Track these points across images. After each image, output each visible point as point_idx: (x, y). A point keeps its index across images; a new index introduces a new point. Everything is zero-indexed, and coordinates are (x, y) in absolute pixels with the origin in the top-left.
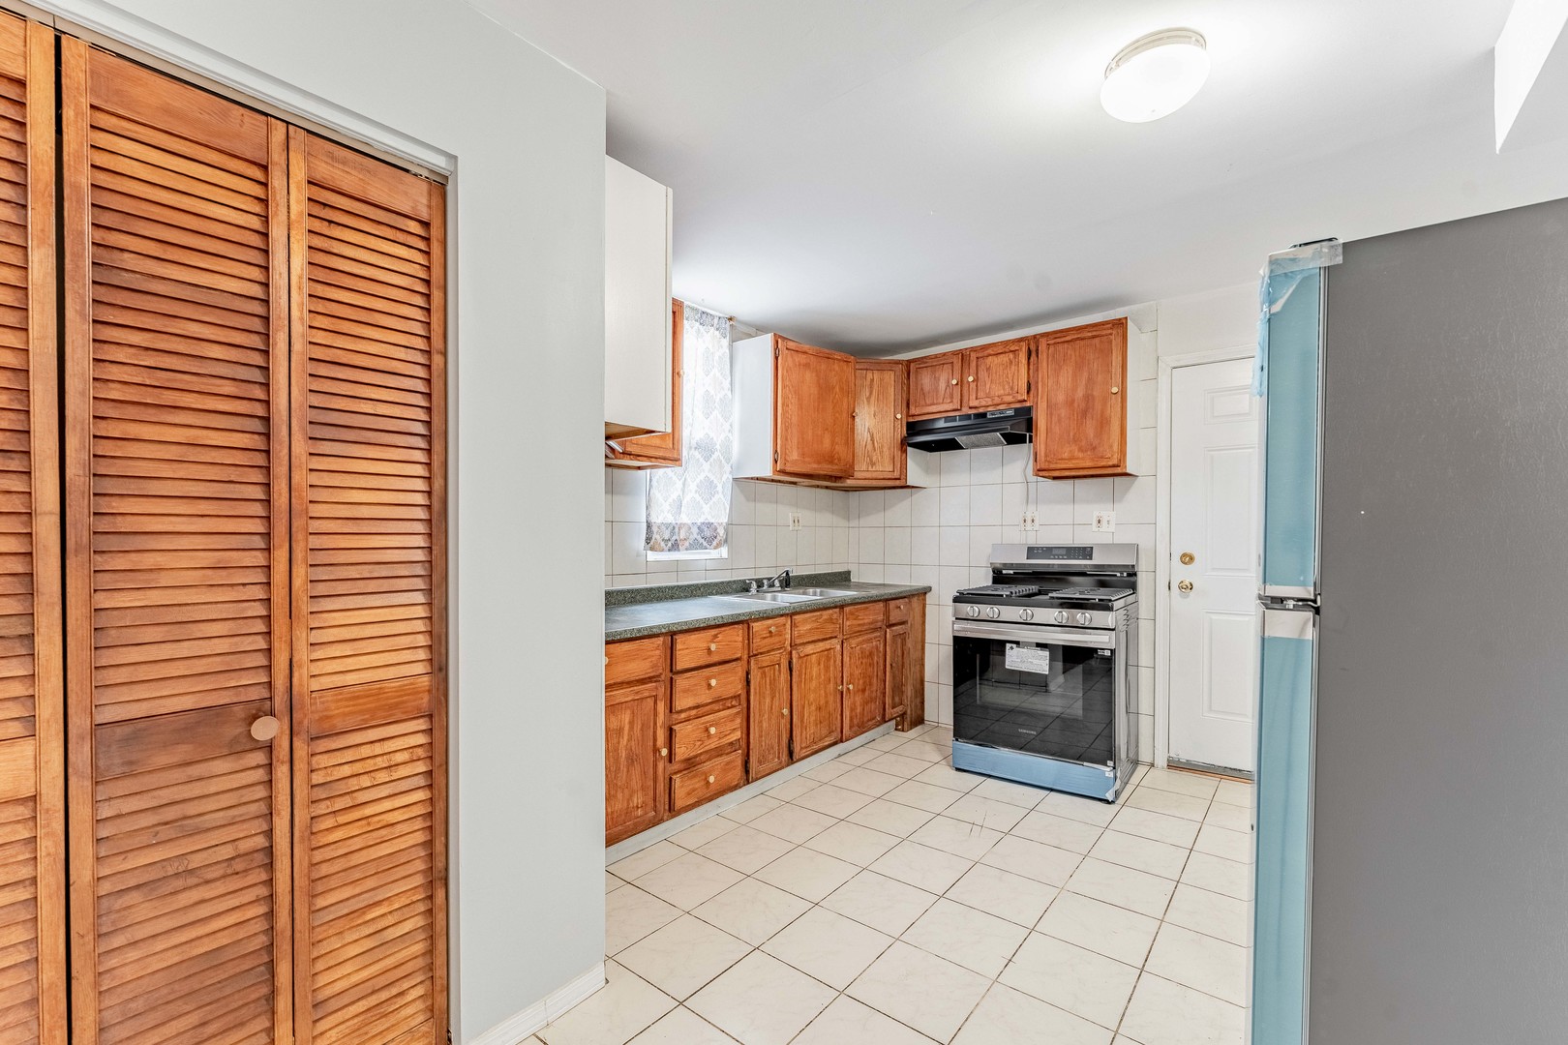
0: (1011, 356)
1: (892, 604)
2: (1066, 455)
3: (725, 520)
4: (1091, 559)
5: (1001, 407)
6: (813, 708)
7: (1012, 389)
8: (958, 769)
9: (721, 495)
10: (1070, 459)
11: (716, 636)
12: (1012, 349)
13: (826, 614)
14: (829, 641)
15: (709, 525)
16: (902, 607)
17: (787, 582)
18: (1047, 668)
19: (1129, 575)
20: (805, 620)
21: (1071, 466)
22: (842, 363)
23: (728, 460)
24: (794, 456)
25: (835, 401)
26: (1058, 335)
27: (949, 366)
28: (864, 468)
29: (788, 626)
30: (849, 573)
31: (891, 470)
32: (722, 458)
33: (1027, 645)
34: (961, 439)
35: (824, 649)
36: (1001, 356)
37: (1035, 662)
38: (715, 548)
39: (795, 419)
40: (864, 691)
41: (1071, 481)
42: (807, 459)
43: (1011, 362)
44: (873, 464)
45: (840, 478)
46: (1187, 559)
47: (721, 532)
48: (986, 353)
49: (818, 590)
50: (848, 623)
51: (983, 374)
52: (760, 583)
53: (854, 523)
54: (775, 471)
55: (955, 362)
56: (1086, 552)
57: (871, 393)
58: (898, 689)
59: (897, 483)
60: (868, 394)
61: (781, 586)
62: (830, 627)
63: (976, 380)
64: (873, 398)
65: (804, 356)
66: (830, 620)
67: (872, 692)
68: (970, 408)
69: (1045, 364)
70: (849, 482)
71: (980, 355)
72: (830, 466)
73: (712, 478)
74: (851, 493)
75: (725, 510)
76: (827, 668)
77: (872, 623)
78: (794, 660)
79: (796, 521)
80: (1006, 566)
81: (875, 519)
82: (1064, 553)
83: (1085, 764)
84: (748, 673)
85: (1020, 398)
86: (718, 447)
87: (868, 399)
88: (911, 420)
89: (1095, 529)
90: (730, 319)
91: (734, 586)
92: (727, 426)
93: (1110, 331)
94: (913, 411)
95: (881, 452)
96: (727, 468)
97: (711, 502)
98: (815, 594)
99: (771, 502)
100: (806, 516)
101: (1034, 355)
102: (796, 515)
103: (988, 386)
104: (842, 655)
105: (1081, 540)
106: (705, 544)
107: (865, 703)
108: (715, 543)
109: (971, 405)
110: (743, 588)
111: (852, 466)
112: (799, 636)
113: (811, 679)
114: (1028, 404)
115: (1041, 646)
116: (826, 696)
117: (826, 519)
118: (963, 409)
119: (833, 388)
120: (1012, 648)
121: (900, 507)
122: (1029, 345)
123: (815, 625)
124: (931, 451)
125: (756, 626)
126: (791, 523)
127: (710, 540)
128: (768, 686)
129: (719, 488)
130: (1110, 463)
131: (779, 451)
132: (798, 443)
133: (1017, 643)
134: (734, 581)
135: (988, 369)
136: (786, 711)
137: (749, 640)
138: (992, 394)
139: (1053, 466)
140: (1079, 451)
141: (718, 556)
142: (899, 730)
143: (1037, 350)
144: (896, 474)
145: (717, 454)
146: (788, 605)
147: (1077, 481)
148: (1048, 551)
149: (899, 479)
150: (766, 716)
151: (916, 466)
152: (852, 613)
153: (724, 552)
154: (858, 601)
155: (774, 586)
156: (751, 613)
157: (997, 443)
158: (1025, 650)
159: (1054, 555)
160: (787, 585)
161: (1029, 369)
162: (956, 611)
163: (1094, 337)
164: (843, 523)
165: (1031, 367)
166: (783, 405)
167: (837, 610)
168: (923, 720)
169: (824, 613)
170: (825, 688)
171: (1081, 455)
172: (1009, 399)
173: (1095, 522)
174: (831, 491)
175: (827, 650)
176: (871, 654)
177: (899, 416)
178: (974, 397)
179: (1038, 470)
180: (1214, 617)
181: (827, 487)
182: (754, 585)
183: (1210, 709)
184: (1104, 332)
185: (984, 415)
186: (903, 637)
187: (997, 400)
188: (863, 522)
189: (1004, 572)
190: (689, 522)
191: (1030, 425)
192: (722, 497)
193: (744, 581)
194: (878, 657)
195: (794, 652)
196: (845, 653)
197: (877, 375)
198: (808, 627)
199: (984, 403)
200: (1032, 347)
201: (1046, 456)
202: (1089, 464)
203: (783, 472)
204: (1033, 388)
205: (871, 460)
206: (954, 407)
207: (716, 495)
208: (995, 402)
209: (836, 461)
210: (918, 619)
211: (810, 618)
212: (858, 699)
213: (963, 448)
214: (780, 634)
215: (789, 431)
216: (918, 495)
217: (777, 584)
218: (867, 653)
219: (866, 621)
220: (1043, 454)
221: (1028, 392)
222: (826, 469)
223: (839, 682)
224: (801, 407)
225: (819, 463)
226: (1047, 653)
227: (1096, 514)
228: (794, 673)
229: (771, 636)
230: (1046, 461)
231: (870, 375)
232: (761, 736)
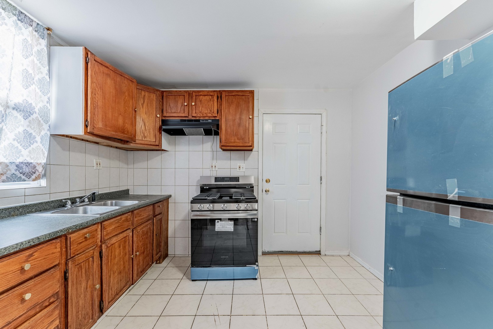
0: (210, 97)
1: (156, 205)
2: (233, 141)
3: (44, 161)
4: (239, 182)
5: (206, 118)
6: (116, 274)
7: (211, 111)
8: (193, 280)
9: (39, 144)
10: (234, 142)
11: (31, 255)
12: (211, 94)
13: (124, 217)
14: (126, 232)
15: (28, 164)
16: (161, 206)
17: (94, 198)
18: (233, 229)
19: (251, 188)
20: (111, 224)
21: (235, 145)
22: (129, 81)
23: (46, 122)
24: (100, 125)
25: (125, 100)
26: (230, 92)
27: (183, 97)
28: (140, 138)
29: (99, 230)
30: (128, 190)
31: (154, 141)
32: (40, 119)
33: (225, 220)
34: (186, 130)
35: (123, 237)
36: (206, 96)
37: (228, 226)
38: (34, 180)
39: (100, 104)
40: (144, 253)
41: (229, 152)
42: (108, 128)
43: (210, 100)
44: (145, 137)
45: (127, 142)
46: (268, 181)
47: (40, 169)
48: (200, 94)
49: (114, 201)
50: (136, 219)
51: (198, 103)
52: (73, 201)
53: (132, 166)
54: (86, 132)
55: (186, 95)
56: (237, 179)
57: (144, 102)
58: (159, 245)
59: (157, 148)
60: (142, 102)
61: (89, 201)
62: (126, 224)
63: (195, 105)
64: (145, 105)
65: (107, 69)
66: (127, 220)
67: (147, 251)
68: (193, 117)
69: (224, 103)
70: (132, 145)
71: (197, 94)
72: (122, 135)
73: (31, 131)
74: (129, 152)
75: (44, 154)
76: (124, 248)
77: (147, 217)
78: (104, 250)
79: (98, 164)
80: (205, 185)
81: (144, 164)
82: (229, 180)
83: (247, 266)
84: (65, 273)
85: (214, 115)
86: (36, 110)
87: (143, 105)
88: (164, 118)
89: (238, 170)
90: (48, 29)
91: (52, 205)
92: (45, 99)
93: (248, 94)
94: (165, 114)
95: (149, 132)
96: (46, 127)
97: (30, 148)
98: (112, 205)
99: (81, 152)
100: (104, 162)
101: (219, 99)
102: (98, 161)
103: (200, 108)
104: (133, 237)
105: (234, 174)
106: (23, 177)
107: (145, 258)
108: (33, 177)
109: (193, 115)
110: (60, 205)
111: (135, 136)
112: (107, 234)
113: (115, 258)
114: (217, 118)
115: (230, 219)
116: (124, 263)
117: (116, 163)
118: (189, 117)
119: (124, 93)
120: (218, 222)
121: (156, 159)
122: (218, 94)
123: (117, 225)
124: (171, 135)
125: (73, 237)
126: (95, 165)
127: (29, 176)
128: (84, 275)
129: (38, 139)
130: (249, 145)
131: (89, 120)
132: (102, 118)
133: (220, 219)
134: (52, 202)
135: (201, 101)
136: (98, 286)
137: (66, 248)
138: (202, 111)
139: (228, 145)
140: (237, 139)
141: (38, 186)
142: (158, 263)
143: (221, 97)
144: (157, 143)
145: (35, 116)
146: (98, 216)
147: (232, 152)
148: (223, 179)
149: (158, 146)
150: (82, 296)
151: (166, 141)
152: (138, 214)
153: (43, 182)
154: (141, 206)
155: (84, 201)
156: (68, 229)
157: (200, 134)
158: (224, 222)
159: (225, 181)
160: (94, 200)
161: (218, 104)
162: (192, 207)
163: (243, 95)
164: (125, 166)
165: (219, 103)
166: (92, 93)
167: (130, 213)
168: (168, 255)
169: (123, 216)
170: (123, 259)
171: (238, 141)
172: (210, 115)
173: (238, 168)
174: (119, 150)
175: (125, 237)
176: (147, 232)
177: (158, 116)
178: (195, 112)
179: (222, 146)
180: (275, 201)
181: (117, 148)
182: (69, 202)
183: (275, 232)
184: (246, 94)
185: (199, 121)
186: (161, 220)
187: (205, 115)
188: (136, 166)
189: (205, 188)
190: (7, 161)
191: (218, 126)
192: (41, 145)
193: (61, 200)
194: (150, 233)
195: (103, 246)
196: (134, 236)
197: (147, 94)
198: (113, 227)
199: (199, 115)
200: (220, 95)
201: (225, 140)
202: (241, 145)
203: (92, 134)
204: (219, 112)
205: (144, 135)
206: (185, 115)
207: (35, 143)
208: (204, 116)
209: (126, 132)
210: (166, 210)
211: (114, 221)
212: (141, 258)
213: (186, 135)
214: (93, 237)
215: (96, 110)
216: (165, 154)
217: (86, 200)
218: (145, 232)
219: (145, 216)
220: (224, 139)
221: (217, 113)
222: (120, 136)
223: (131, 253)
224: (104, 98)
225: (116, 132)
226: (232, 223)
227: (238, 164)
228: (103, 259)
229: (86, 240)
230: (225, 142)
231: (143, 93)
232: (78, 312)
